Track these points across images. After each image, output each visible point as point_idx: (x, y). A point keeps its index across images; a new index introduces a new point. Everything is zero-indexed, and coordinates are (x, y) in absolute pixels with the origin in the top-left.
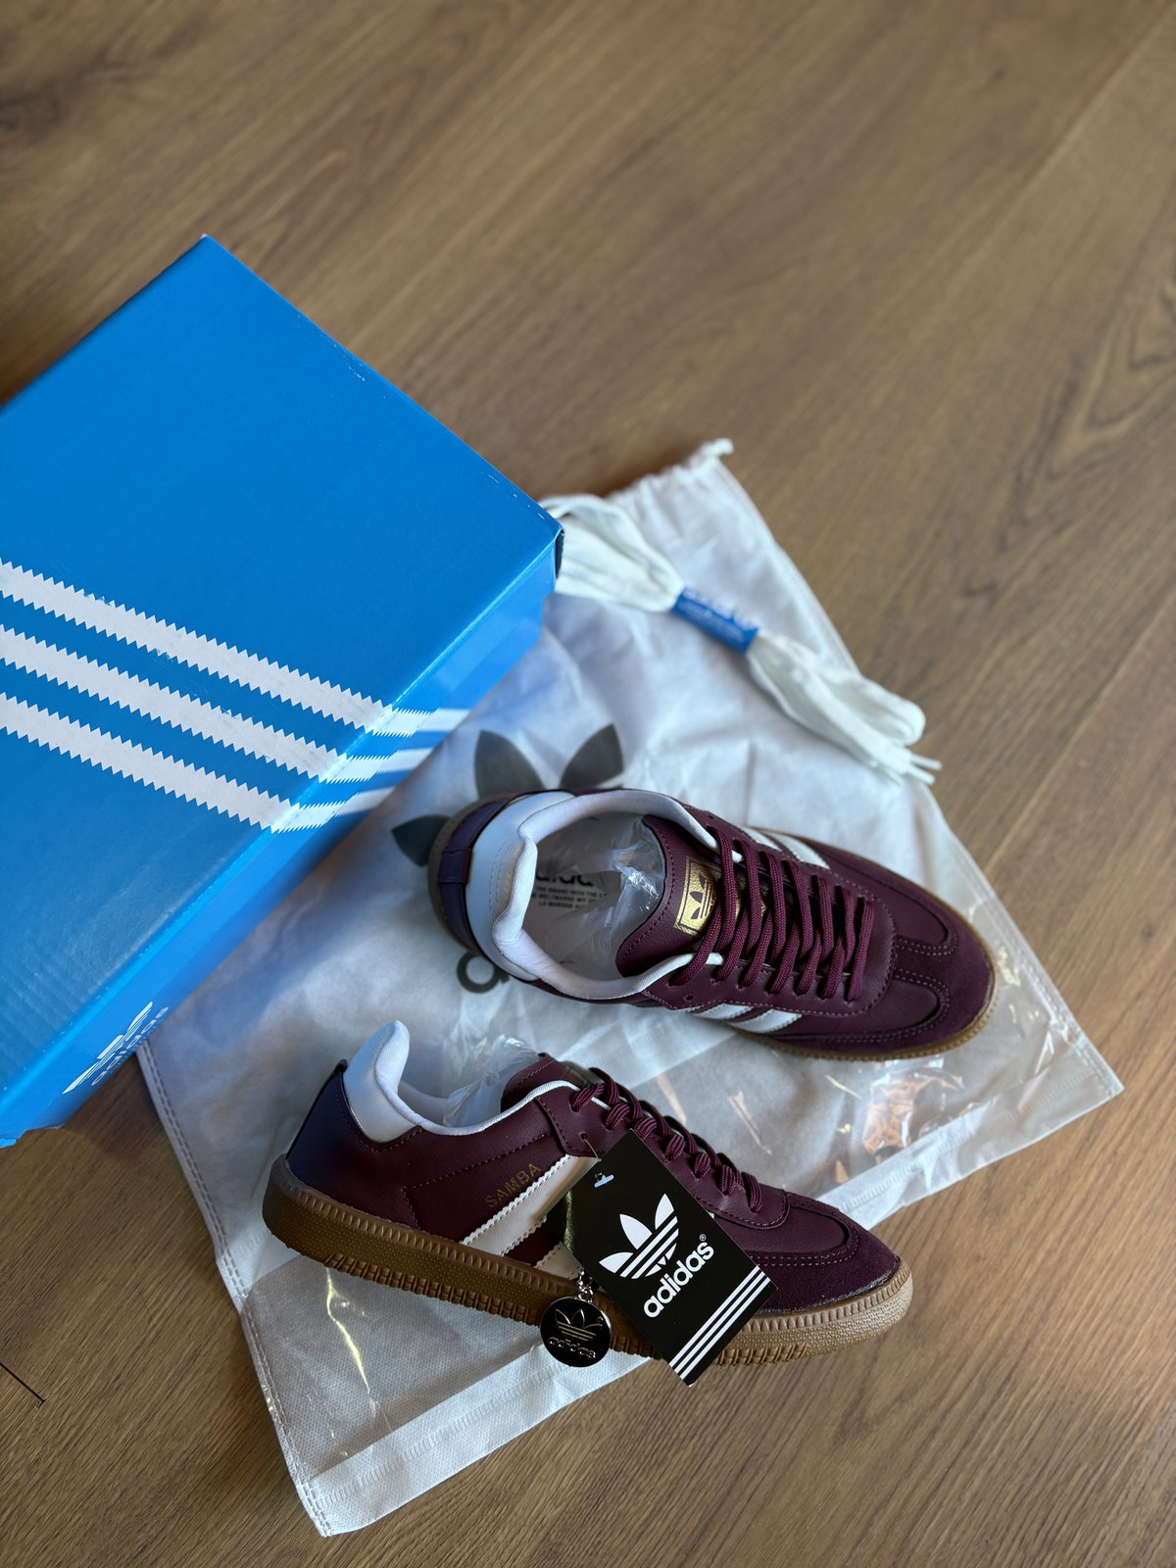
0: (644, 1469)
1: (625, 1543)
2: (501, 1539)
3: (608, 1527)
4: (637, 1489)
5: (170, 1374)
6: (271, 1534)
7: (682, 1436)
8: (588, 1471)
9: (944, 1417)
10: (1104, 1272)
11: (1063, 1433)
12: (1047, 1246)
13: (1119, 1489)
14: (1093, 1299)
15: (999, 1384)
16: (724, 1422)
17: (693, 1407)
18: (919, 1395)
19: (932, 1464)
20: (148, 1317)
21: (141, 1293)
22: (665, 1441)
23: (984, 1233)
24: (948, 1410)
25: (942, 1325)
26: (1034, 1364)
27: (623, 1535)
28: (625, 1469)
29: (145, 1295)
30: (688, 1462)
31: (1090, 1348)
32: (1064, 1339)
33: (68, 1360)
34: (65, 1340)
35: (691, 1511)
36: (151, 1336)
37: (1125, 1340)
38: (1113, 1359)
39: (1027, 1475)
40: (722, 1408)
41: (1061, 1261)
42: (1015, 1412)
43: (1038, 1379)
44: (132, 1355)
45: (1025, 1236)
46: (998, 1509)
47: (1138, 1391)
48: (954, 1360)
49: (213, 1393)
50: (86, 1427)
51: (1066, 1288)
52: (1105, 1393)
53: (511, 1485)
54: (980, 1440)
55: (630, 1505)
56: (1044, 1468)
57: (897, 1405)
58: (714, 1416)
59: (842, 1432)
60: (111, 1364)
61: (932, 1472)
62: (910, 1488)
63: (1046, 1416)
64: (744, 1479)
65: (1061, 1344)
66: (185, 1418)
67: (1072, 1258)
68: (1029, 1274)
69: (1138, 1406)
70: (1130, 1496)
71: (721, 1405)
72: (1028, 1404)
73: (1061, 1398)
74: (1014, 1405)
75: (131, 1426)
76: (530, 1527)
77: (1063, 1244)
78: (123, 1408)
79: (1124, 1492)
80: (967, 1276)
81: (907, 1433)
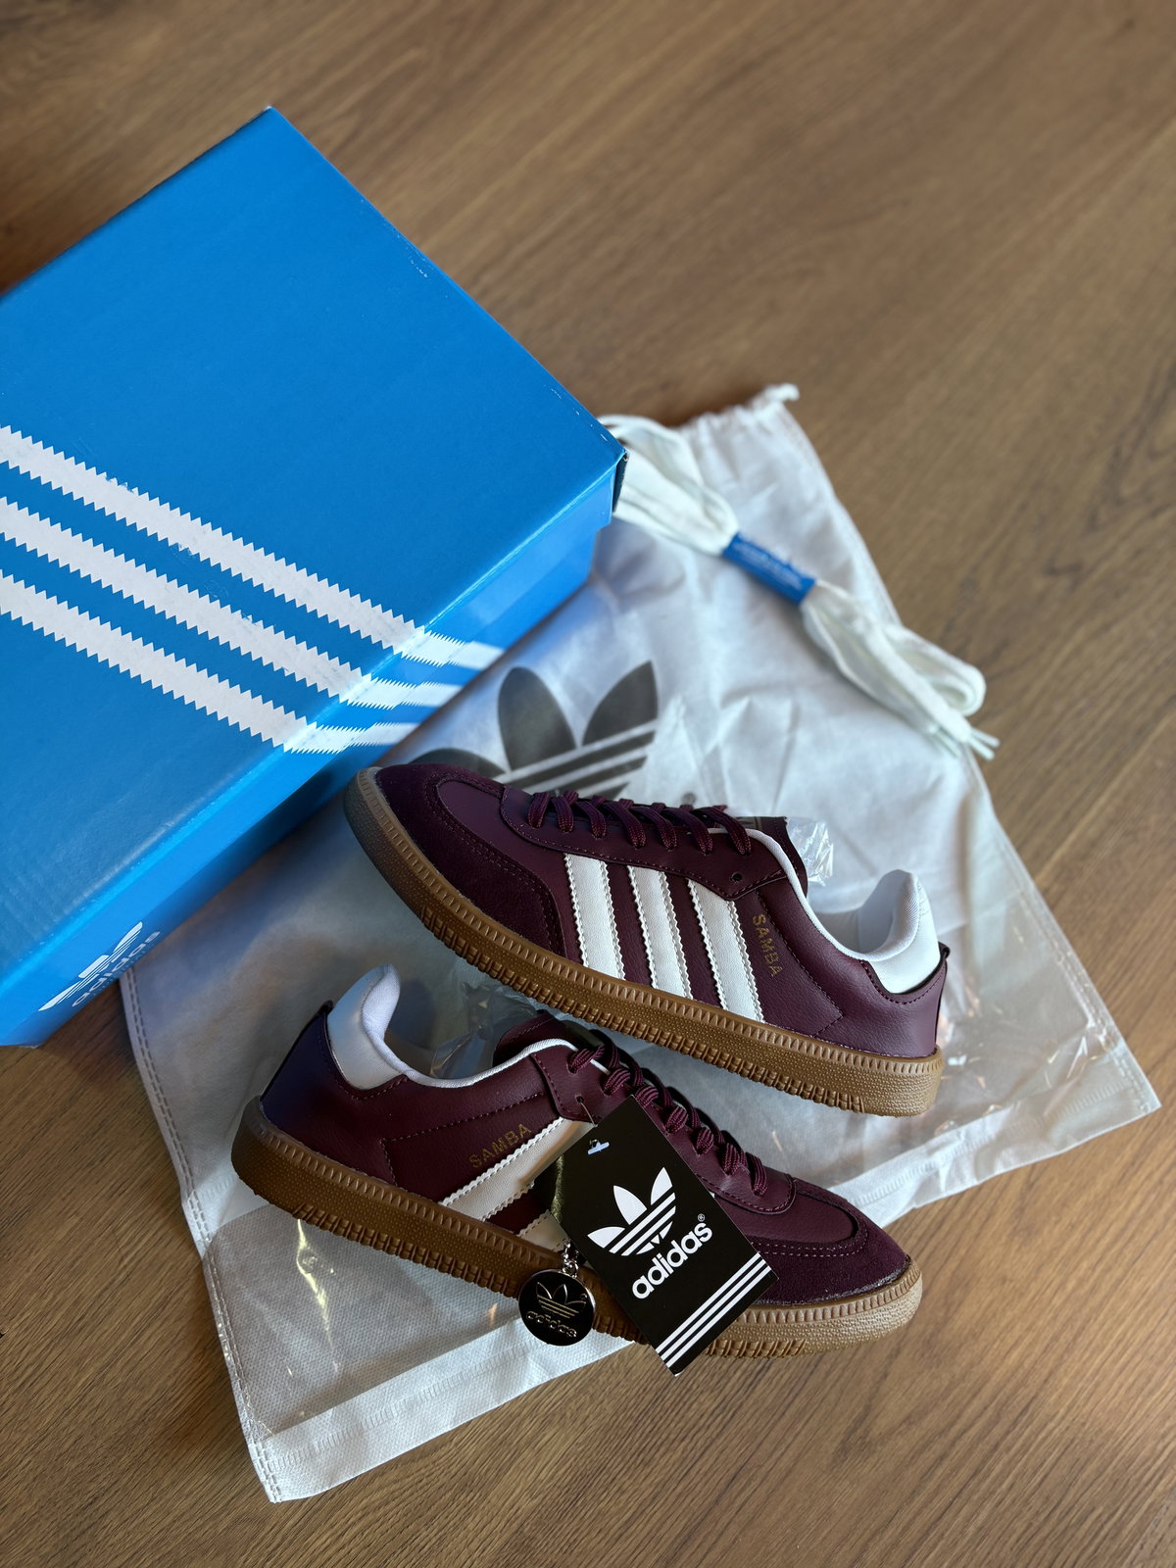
0: (629, 1468)
1: (603, 1543)
2: (471, 1526)
3: (587, 1523)
4: (620, 1488)
5: (138, 1319)
6: (229, 1498)
7: (672, 1437)
8: (568, 1465)
9: (953, 1444)
10: (1138, 1307)
11: (1080, 1471)
12: (1081, 1273)
13: (1133, 1540)
14: (1124, 1334)
15: (1017, 1414)
16: (717, 1427)
17: (686, 1407)
18: (929, 1418)
19: (937, 1492)
20: (119, 1257)
21: (114, 1232)
22: (654, 1440)
23: (1012, 1254)
24: (959, 1437)
25: (960, 1347)
26: (1054, 1397)
27: (601, 1536)
28: (609, 1465)
29: (117, 1234)
30: (676, 1466)
31: (1116, 1385)
32: (1088, 1375)
33: (31, 1294)
34: (30, 1274)
35: (674, 1518)
36: (121, 1277)
37: (1154, 1380)
38: (1140, 1399)
39: (1037, 1514)
40: (717, 1412)
41: (1093, 1290)
42: (1030, 1445)
43: (1058, 1412)
44: (100, 1295)
45: (1056, 1260)
46: (1002, 1547)
47: (1164, 1436)
48: (969, 1385)
49: (181, 1343)
50: (44, 1366)
51: (1096, 1319)
52: (1127, 1435)
53: (488, 1470)
54: (990, 1471)
55: (611, 1504)
56: (1055, 1508)
57: (904, 1426)
58: (708, 1418)
59: (844, 1450)
60: (76, 1303)
61: (935, 1501)
62: (910, 1516)
63: (1063, 1453)
64: (736, 1487)
65: (1085, 1378)
66: (149, 1367)
67: (1105, 1288)
68: (1057, 1301)
69: (1162, 1452)
70: (1145, 1547)
71: (716, 1408)
72: (1045, 1439)
73: (1080, 1435)
74: (1029, 1437)
75: (92, 1370)
76: (503, 1516)
77: (1096, 1274)
78: (85, 1349)
79: (1140, 1542)
80: (990, 1298)
81: (913, 1457)
